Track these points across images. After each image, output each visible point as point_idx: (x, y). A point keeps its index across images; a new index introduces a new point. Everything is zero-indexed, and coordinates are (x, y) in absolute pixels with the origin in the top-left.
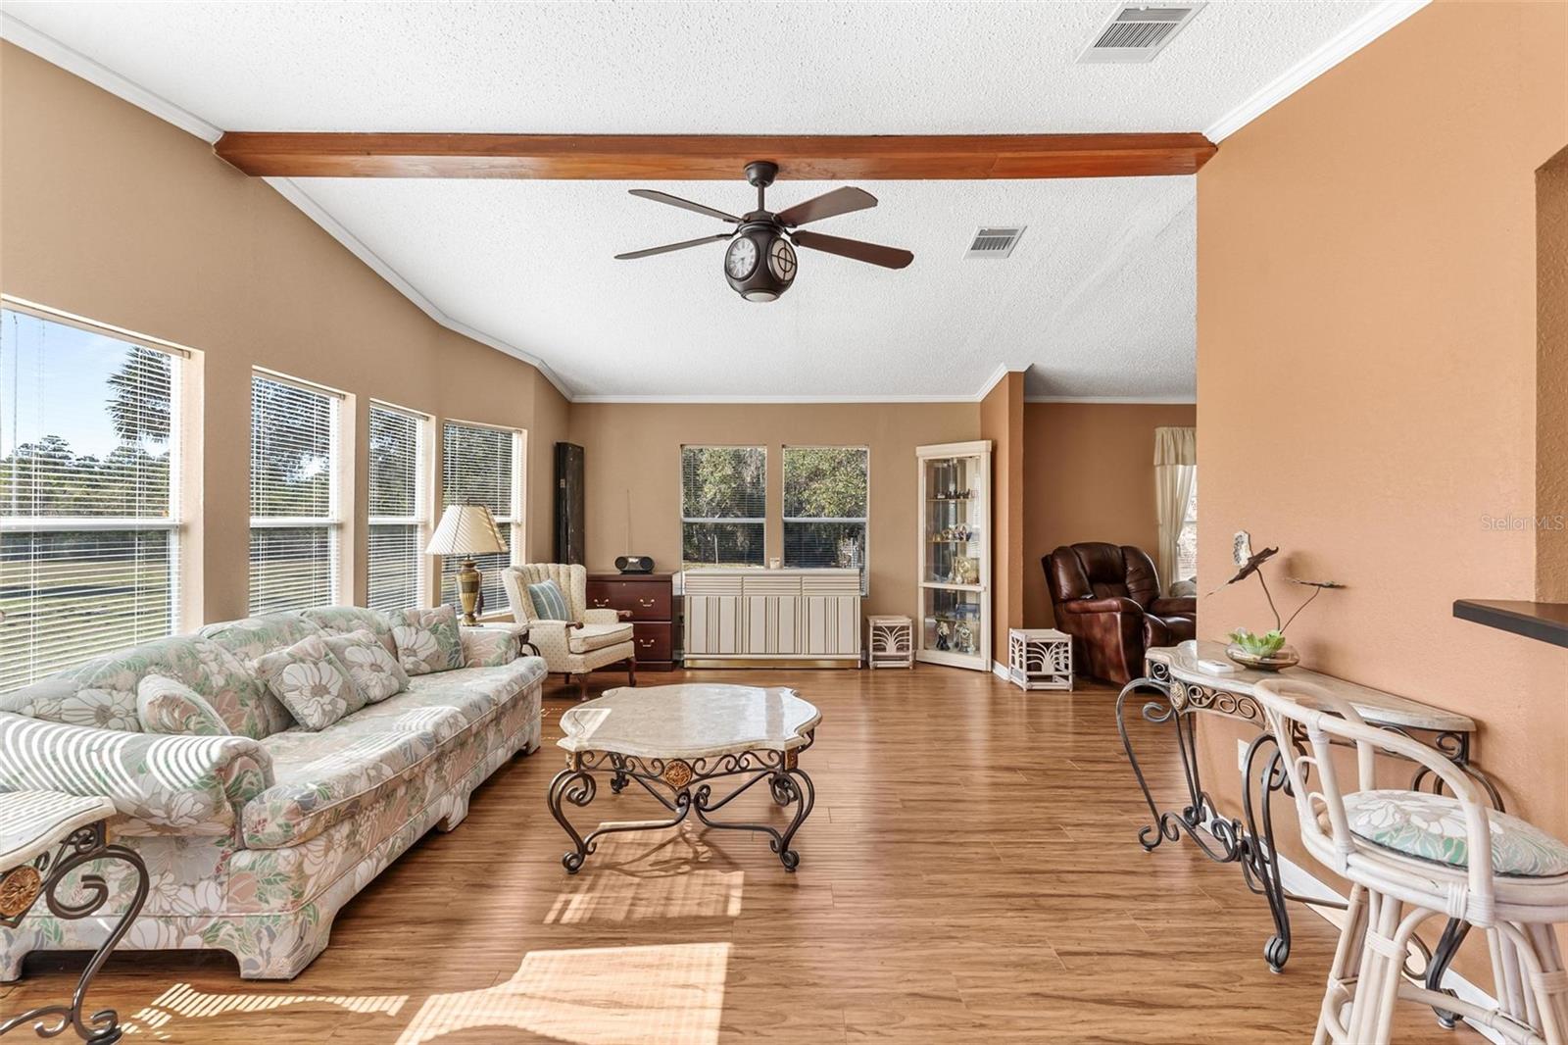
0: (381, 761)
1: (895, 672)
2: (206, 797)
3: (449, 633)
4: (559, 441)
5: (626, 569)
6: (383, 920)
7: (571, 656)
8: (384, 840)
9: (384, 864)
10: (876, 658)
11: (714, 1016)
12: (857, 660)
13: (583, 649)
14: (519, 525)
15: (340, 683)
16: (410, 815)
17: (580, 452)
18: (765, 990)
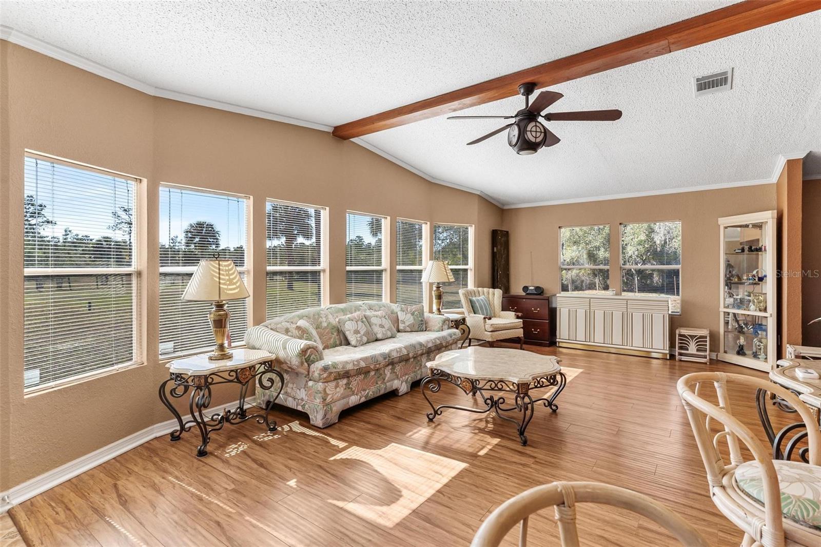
0: (360, 359)
1: (693, 364)
2: (299, 360)
3: (419, 316)
4: (494, 229)
5: (528, 292)
6: (358, 419)
7: (486, 332)
8: (365, 390)
9: (363, 400)
10: (681, 354)
11: (439, 486)
12: (666, 354)
13: (490, 330)
14: (471, 270)
15: (365, 330)
16: (377, 384)
17: (506, 234)
18: (468, 485)
